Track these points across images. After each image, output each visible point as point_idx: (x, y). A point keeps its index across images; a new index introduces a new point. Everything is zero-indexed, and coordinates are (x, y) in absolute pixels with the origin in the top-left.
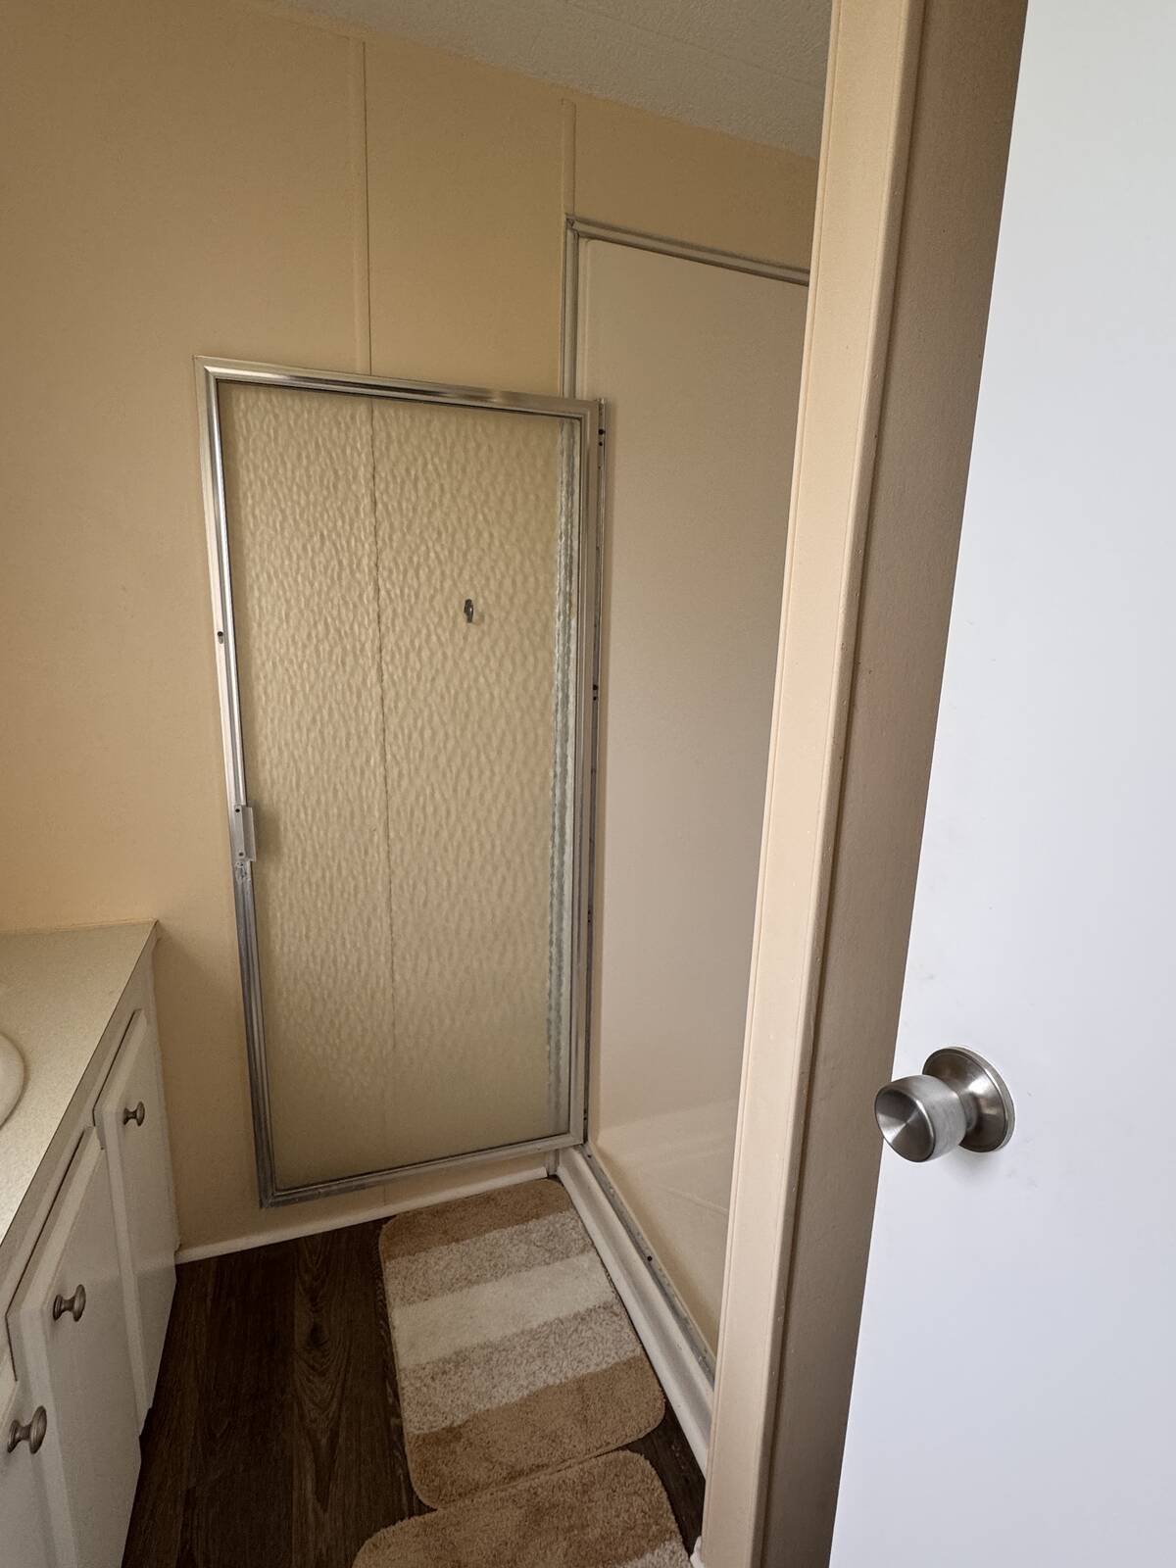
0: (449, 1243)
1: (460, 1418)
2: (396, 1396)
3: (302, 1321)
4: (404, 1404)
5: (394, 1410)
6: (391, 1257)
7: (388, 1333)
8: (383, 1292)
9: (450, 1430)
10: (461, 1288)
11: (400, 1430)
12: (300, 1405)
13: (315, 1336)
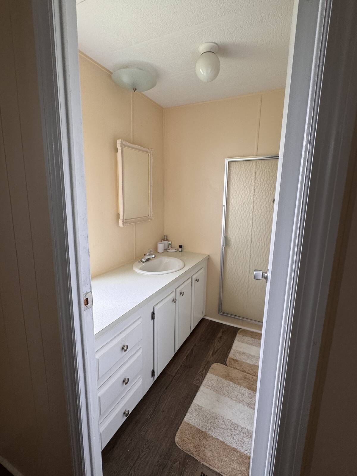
0: (251, 337)
1: (239, 360)
2: (230, 351)
3: (220, 335)
4: (230, 353)
5: (229, 353)
6: (239, 334)
7: (233, 344)
8: (235, 338)
9: (236, 360)
10: (250, 345)
11: (228, 356)
12: (214, 344)
13: (221, 338)
